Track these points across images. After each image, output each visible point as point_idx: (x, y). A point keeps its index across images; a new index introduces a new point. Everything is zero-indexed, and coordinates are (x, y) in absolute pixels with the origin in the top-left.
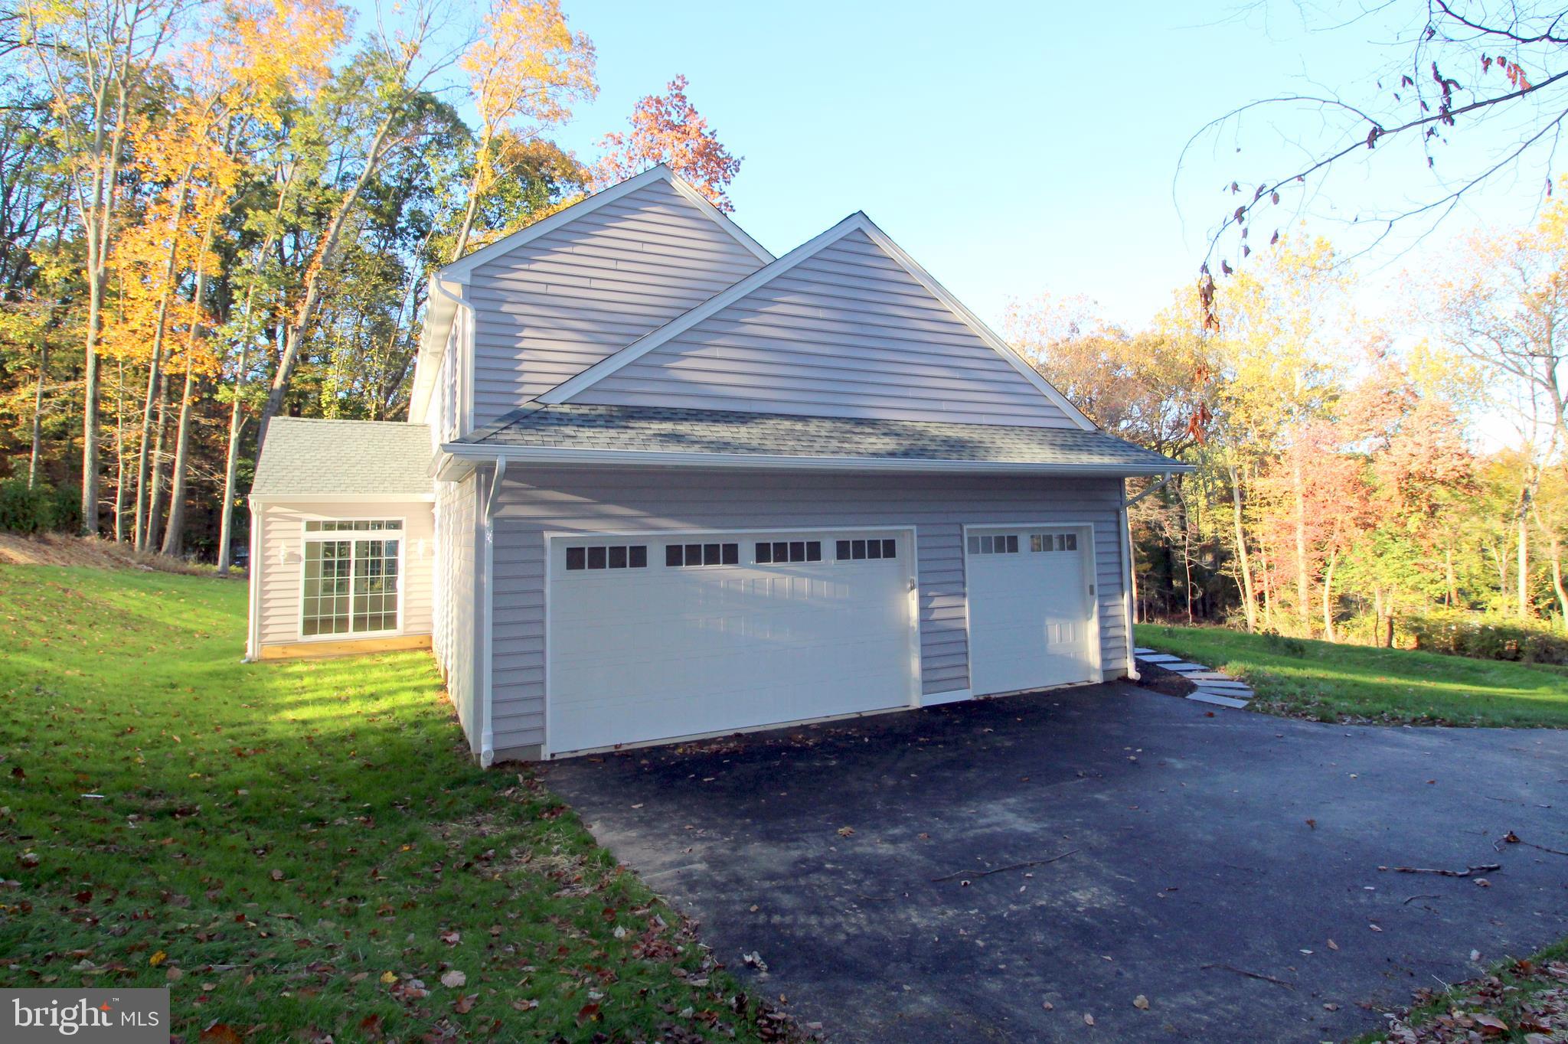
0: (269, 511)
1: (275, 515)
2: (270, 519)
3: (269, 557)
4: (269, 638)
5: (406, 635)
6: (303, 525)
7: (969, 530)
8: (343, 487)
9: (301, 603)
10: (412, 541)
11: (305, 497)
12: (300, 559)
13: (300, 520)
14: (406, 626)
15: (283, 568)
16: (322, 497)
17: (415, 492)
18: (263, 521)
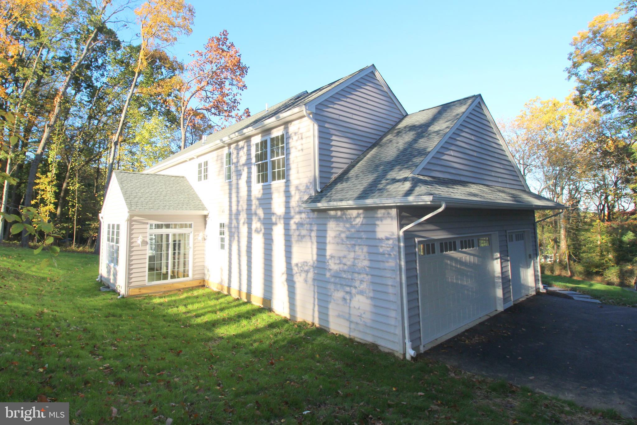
0: (133, 219)
1: (135, 221)
2: (133, 223)
3: (133, 243)
4: (132, 284)
5: (194, 280)
6: (148, 226)
7: (509, 233)
8: (167, 207)
9: (147, 265)
10: (196, 234)
11: (152, 212)
12: (147, 243)
13: (147, 223)
14: (194, 275)
15: (141, 248)
16: (160, 212)
17: (199, 210)
18: (130, 224)
